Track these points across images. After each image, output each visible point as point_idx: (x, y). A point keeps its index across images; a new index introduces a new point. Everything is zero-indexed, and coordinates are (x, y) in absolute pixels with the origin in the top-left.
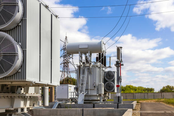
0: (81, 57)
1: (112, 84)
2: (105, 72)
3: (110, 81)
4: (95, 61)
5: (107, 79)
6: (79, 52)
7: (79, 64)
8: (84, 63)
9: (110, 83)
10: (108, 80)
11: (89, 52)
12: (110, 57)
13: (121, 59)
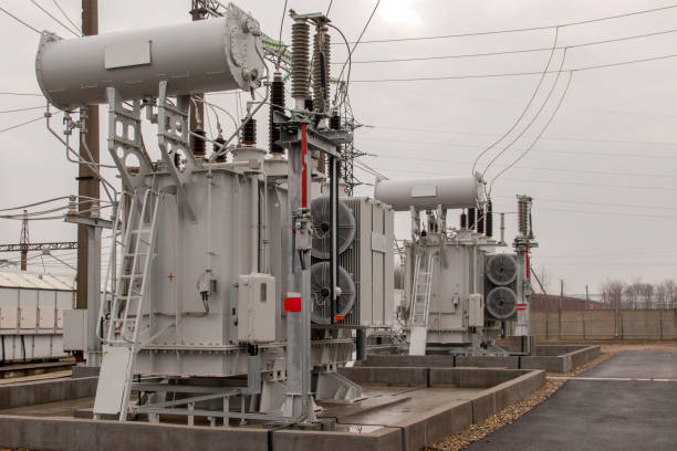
0: (417, 220)
1: (509, 293)
2: (488, 258)
3: (502, 287)
4: (458, 228)
5: (494, 278)
6: (412, 207)
7: (410, 239)
8: (424, 234)
9: (504, 291)
10: (499, 283)
11: (440, 206)
12: (503, 214)
13: (528, 229)
